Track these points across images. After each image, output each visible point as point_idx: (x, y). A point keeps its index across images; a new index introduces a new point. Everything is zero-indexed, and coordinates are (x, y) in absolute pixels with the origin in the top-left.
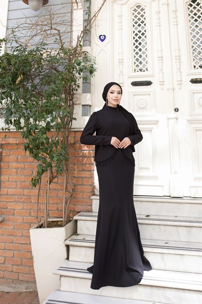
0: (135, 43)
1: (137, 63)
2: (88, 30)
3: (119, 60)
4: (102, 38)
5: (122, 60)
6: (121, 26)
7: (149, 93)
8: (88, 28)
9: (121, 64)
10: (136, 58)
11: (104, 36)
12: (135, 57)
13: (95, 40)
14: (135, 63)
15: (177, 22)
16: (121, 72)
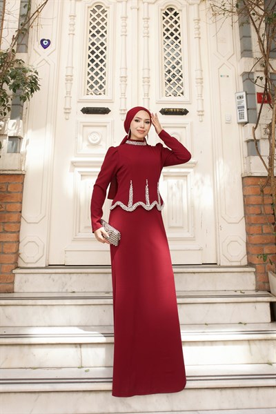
0: (91, 55)
1: (92, 83)
2: (25, 29)
3: (67, 76)
4: (45, 44)
5: (71, 76)
6: (73, 31)
7: (105, 124)
8: (26, 27)
9: (69, 81)
10: (90, 76)
11: (49, 41)
12: (89, 74)
13: (34, 44)
14: (88, 82)
15: (148, 33)
16: (68, 93)
